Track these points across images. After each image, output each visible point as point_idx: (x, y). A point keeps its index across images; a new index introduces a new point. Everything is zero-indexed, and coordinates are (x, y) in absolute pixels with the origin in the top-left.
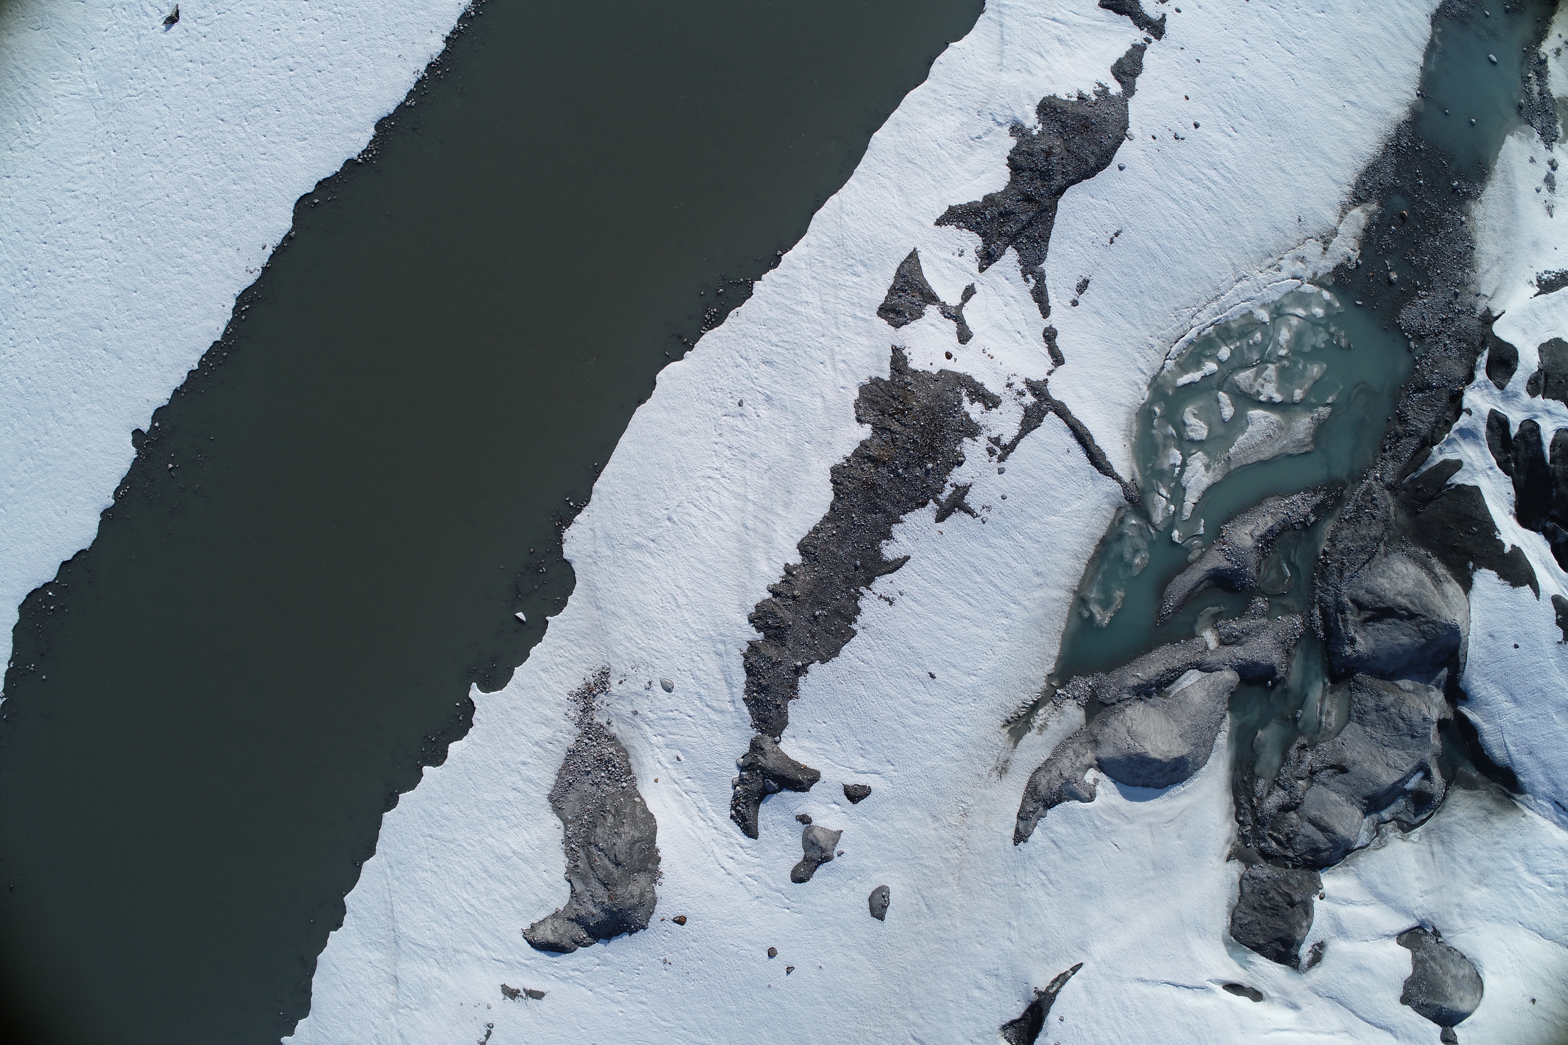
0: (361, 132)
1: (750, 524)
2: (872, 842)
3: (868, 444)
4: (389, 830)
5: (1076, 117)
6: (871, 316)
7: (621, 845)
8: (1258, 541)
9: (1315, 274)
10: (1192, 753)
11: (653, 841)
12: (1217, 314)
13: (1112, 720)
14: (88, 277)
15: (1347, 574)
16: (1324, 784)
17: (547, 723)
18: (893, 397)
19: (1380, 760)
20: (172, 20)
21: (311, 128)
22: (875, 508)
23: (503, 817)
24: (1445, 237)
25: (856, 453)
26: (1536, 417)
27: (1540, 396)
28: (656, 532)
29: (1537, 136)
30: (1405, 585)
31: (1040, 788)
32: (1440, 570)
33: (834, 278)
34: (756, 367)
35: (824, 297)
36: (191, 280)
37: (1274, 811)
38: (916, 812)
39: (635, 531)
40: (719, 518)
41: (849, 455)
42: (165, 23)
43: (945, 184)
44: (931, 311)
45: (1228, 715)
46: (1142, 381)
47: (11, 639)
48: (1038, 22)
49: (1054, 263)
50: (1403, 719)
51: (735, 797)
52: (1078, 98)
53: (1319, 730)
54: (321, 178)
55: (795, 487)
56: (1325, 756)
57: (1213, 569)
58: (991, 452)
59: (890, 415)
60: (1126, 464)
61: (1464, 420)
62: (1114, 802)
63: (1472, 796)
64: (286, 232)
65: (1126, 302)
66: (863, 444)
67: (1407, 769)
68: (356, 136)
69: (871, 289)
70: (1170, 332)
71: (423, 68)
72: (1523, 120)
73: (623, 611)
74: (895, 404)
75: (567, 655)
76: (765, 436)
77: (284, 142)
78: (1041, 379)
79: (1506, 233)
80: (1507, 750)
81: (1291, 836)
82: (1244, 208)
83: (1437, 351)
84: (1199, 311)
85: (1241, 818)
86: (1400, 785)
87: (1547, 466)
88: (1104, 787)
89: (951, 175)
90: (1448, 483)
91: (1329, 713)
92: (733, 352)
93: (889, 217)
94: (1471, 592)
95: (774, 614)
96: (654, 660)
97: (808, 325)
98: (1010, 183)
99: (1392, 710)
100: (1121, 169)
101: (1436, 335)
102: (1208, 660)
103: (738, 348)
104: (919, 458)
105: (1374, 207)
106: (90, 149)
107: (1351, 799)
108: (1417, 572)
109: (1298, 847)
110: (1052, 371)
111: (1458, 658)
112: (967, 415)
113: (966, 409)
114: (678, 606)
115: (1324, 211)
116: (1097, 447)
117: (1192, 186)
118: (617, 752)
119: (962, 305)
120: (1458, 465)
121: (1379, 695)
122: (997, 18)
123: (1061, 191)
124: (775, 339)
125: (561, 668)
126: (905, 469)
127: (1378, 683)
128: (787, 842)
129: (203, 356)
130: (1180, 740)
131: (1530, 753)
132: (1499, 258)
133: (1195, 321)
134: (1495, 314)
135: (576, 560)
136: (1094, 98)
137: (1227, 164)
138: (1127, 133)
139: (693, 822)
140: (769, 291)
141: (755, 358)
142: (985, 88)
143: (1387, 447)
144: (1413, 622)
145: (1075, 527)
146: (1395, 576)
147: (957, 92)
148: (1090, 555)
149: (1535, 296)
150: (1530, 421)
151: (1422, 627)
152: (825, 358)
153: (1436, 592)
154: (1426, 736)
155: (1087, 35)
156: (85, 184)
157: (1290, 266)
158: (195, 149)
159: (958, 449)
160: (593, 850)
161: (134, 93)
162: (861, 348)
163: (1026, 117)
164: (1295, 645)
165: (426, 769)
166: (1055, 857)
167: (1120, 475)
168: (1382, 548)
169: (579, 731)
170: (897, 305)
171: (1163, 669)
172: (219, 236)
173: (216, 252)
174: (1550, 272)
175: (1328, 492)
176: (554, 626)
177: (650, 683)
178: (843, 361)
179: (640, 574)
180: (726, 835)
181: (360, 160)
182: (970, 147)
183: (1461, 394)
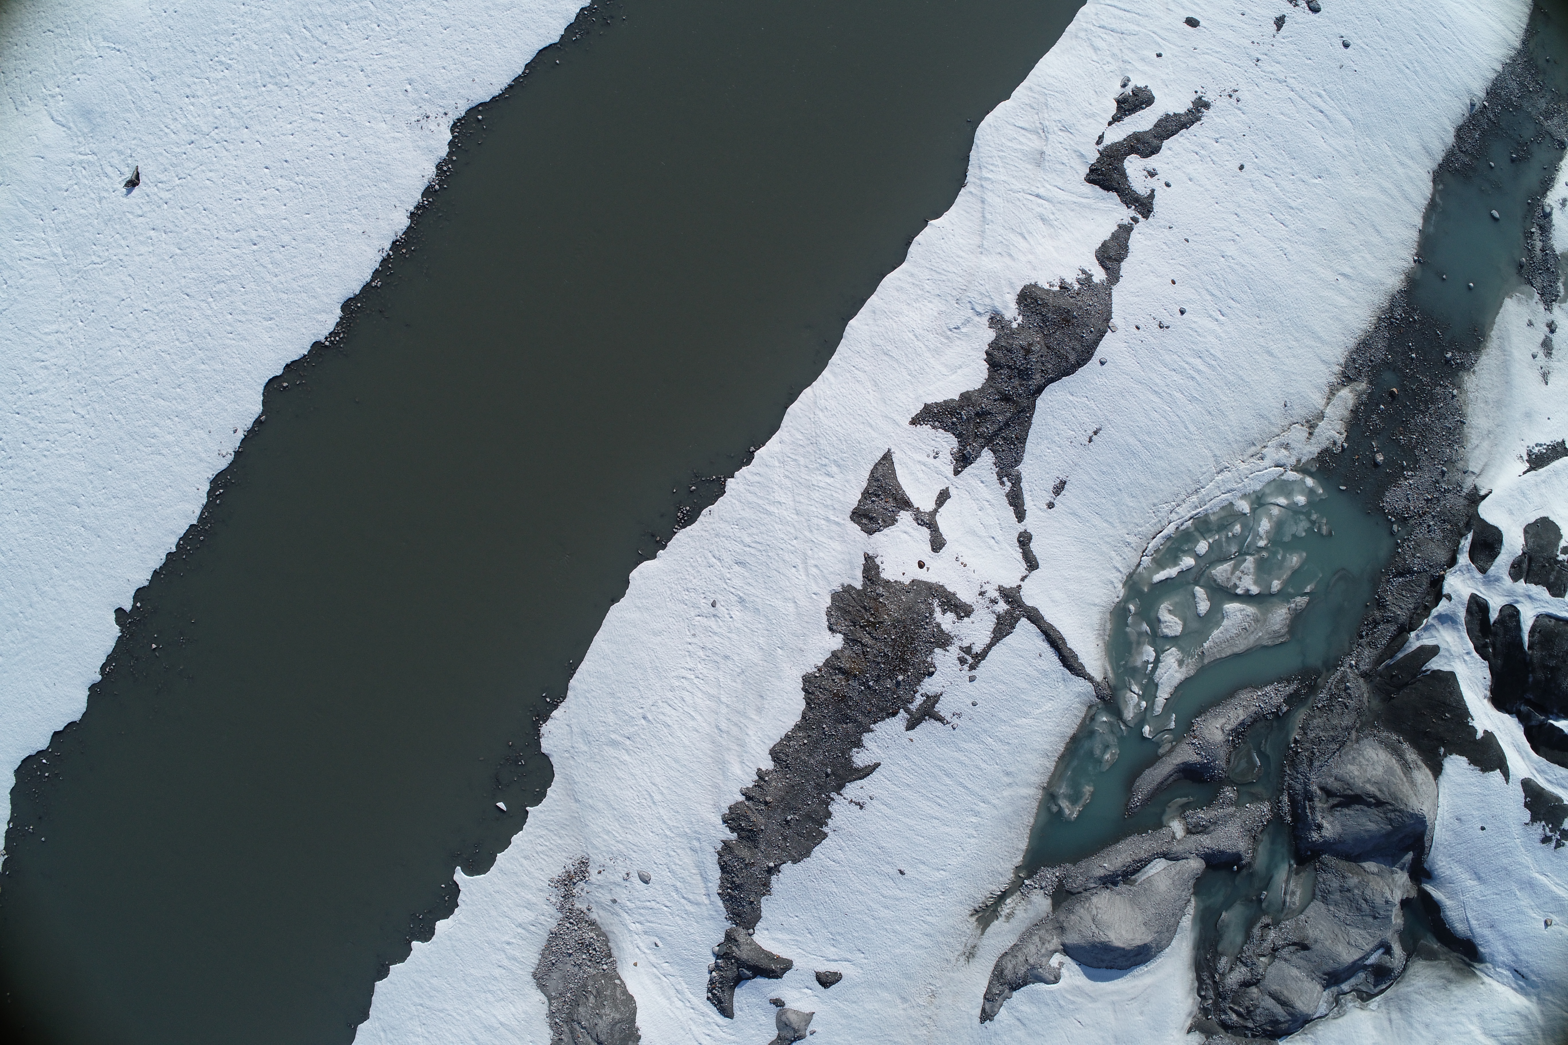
0: (327, 313)
1: (724, 725)
2: (844, 1022)
3: (839, 655)
4: (382, 998)
5: (1058, 310)
6: (844, 519)
7: (602, 1025)
8: (1229, 735)
9: (1299, 461)
10: (1155, 940)
11: (633, 1021)
12: (1196, 507)
13: (1078, 907)
14: (63, 451)
15: (1317, 764)
16: (1286, 960)
17: (529, 907)
18: (864, 608)
19: (1341, 938)
20: (133, 183)
21: (277, 307)
22: (846, 719)
23: (489, 991)
24: (1434, 413)
25: (827, 663)
26: (1517, 602)
27: (1522, 580)
28: (632, 730)
29: (1537, 296)
30: (1374, 772)
31: (1006, 972)
32: (1412, 755)
33: (807, 477)
34: (730, 568)
35: (797, 498)
36: (165, 461)
37: (1235, 987)
38: (886, 995)
39: (611, 729)
40: (693, 718)
41: (821, 664)
42: (126, 185)
43: (921, 380)
44: (905, 517)
45: (1192, 899)
46: (1117, 579)
47: (9, 801)
48: (1021, 198)
49: (1031, 465)
50: (1366, 900)
51: (712, 981)
52: (1061, 287)
53: (1283, 909)
54: (289, 361)
55: (768, 692)
56: (1288, 933)
57: (1183, 763)
58: (962, 661)
59: (861, 627)
60: (1099, 663)
61: (1443, 606)
62: (1078, 983)
63: (1432, 966)
64: (256, 416)
65: (1104, 501)
66: (834, 654)
67: (1367, 948)
68: (322, 317)
69: (845, 491)
70: (1149, 528)
71: (387, 245)
72: (1523, 280)
73: (601, 805)
74: (867, 616)
75: (547, 844)
76: (738, 638)
77: (250, 321)
78: (1014, 585)
79: (1499, 404)
80: (1469, 924)
81: (1252, 1009)
82: (1228, 397)
83: (1420, 533)
84: (1178, 505)
85: (1203, 993)
86: (1359, 962)
87: (1525, 652)
88: (1068, 970)
89: (928, 370)
90: (1424, 669)
91: (1293, 893)
92: (707, 552)
93: (864, 414)
94: (1441, 778)
95: (747, 818)
96: (632, 853)
97: (780, 526)
98: (987, 380)
99: (1356, 891)
100: (1102, 363)
101: (1420, 517)
102: (1174, 849)
103: (711, 548)
104: (890, 670)
105: (1363, 386)
106: (57, 317)
107: (1311, 974)
108: (1387, 759)
109: (1258, 1018)
110: (1026, 577)
111: (1424, 842)
112: (939, 626)
113: (938, 620)
114: (654, 803)
115: (1311, 395)
116: (1070, 649)
117: (1176, 377)
118: (597, 936)
119: (936, 511)
120: (1434, 651)
121: (1343, 877)
122: (979, 194)
123: (1040, 390)
124: (747, 540)
125: (542, 856)
126: (876, 681)
127: (1343, 864)
128: (762, 1022)
129: (180, 539)
130: (1143, 928)
131: (1492, 926)
132: (1489, 432)
133: (1173, 516)
134: (1482, 493)
135: (554, 754)
136: (1077, 286)
137: (1212, 351)
138: (1110, 324)
139: (672, 1003)
140: (742, 490)
141: (728, 559)
142: (964, 273)
143: (1364, 633)
144: (1381, 809)
145: (1045, 727)
146: (1365, 762)
147: (936, 276)
148: (1060, 752)
149: (1524, 473)
150: (1511, 606)
151: (1389, 815)
152: (798, 562)
153: (1405, 779)
154: (1388, 917)
155: (1072, 214)
156: (54, 354)
157: (1273, 454)
158: (162, 325)
159: (929, 659)
160: (577, 1027)
161: (98, 260)
162: (834, 553)
163: (1006, 307)
164: (1262, 831)
165: (415, 944)
166: (1020, 1033)
167: (1092, 675)
168: (1354, 734)
169: (561, 915)
170: (870, 510)
171: (1129, 860)
172: (190, 417)
173: (188, 434)
174: (1541, 445)
175: (1302, 681)
176: (534, 816)
177: (628, 874)
178: (816, 566)
179: (617, 770)
180: (703, 1014)
181: (327, 343)
182: (948, 338)
183: (1442, 578)
